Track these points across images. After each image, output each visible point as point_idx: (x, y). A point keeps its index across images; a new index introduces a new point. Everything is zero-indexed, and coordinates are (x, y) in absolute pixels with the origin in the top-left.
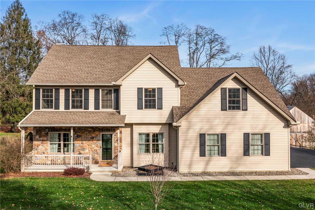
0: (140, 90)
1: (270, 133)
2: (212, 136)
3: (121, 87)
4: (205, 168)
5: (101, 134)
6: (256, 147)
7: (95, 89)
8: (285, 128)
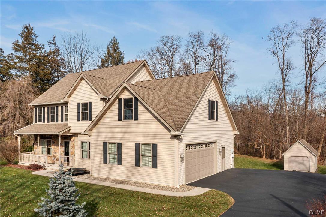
0: (79, 104)
1: (157, 144)
2: (113, 145)
3: (69, 103)
4: (109, 175)
5: (64, 141)
6: (147, 159)
7: (61, 106)
8: (171, 139)
